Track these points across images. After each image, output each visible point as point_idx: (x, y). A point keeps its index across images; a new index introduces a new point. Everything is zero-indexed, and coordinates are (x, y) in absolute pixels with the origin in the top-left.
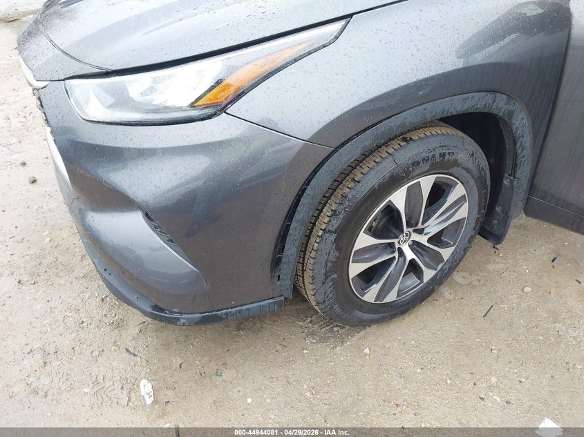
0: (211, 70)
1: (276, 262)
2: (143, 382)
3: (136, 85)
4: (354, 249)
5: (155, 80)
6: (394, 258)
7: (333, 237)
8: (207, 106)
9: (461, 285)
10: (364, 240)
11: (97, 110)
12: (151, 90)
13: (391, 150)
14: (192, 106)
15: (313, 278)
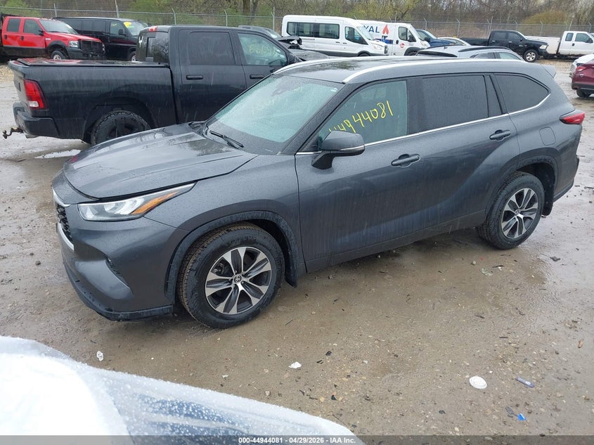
0: (139, 200)
1: (166, 286)
2: (99, 352)
3: (109, 206)
4: (207, 280)
5: (117, 204)
6: (231, 288)
7: (194, 273)
8: (137, 214)
9: (280, 312)
10: (211, 276)
11: (90, 215)
12: (115, 208)
13: (220, 234)
14: (130, 214)
15: (186, 294)
